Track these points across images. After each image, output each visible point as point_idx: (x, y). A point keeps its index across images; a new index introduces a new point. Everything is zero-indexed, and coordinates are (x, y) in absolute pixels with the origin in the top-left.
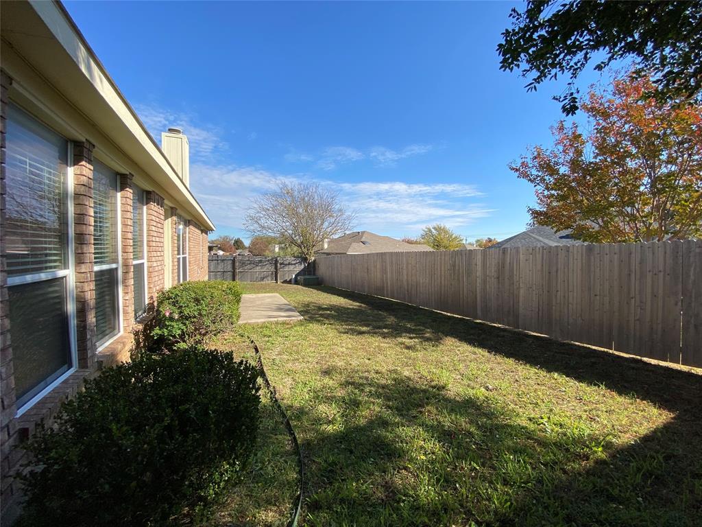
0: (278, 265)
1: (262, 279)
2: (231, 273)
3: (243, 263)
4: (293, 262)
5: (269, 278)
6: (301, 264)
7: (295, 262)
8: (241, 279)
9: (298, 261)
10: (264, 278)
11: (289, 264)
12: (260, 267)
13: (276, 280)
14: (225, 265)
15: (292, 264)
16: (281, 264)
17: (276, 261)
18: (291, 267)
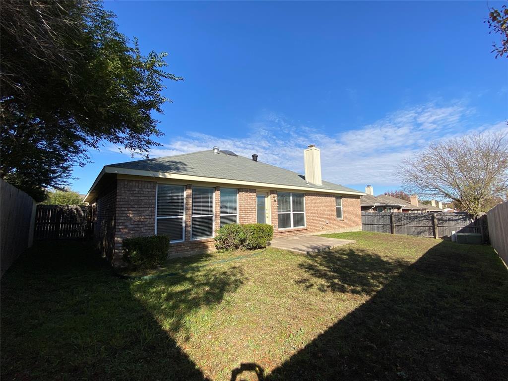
0: (436, 221)
1: (419, 233)
2: (389, 226)
3: (400, 219)
4: (454, 218)
5: (427, 233)
6: (465, 220)
7: (457, 218)
8: (398, 232)
9: (461, 217)
10: (421, 233)
11: (449, 220)
12: (416, 222)
13: (434, 235)
14: (385, 220)
15: (453, 220)
16: (439, 220)
17: (433, 218)
18: (452, 223)
